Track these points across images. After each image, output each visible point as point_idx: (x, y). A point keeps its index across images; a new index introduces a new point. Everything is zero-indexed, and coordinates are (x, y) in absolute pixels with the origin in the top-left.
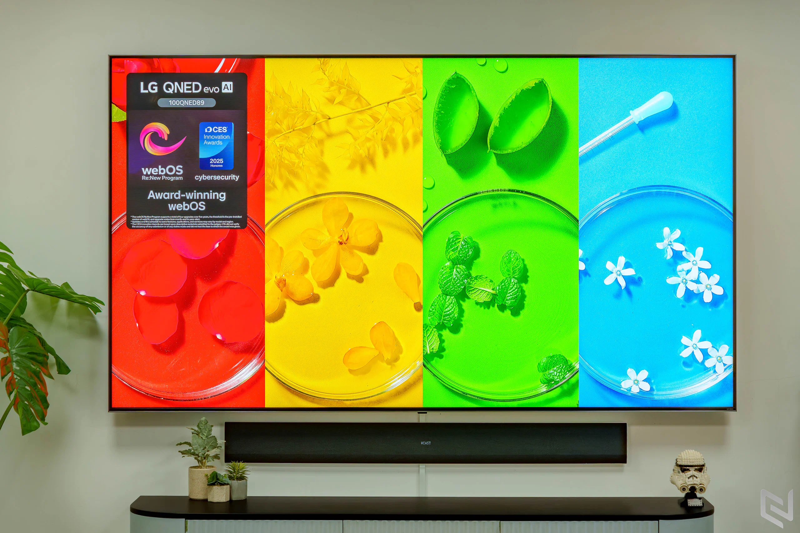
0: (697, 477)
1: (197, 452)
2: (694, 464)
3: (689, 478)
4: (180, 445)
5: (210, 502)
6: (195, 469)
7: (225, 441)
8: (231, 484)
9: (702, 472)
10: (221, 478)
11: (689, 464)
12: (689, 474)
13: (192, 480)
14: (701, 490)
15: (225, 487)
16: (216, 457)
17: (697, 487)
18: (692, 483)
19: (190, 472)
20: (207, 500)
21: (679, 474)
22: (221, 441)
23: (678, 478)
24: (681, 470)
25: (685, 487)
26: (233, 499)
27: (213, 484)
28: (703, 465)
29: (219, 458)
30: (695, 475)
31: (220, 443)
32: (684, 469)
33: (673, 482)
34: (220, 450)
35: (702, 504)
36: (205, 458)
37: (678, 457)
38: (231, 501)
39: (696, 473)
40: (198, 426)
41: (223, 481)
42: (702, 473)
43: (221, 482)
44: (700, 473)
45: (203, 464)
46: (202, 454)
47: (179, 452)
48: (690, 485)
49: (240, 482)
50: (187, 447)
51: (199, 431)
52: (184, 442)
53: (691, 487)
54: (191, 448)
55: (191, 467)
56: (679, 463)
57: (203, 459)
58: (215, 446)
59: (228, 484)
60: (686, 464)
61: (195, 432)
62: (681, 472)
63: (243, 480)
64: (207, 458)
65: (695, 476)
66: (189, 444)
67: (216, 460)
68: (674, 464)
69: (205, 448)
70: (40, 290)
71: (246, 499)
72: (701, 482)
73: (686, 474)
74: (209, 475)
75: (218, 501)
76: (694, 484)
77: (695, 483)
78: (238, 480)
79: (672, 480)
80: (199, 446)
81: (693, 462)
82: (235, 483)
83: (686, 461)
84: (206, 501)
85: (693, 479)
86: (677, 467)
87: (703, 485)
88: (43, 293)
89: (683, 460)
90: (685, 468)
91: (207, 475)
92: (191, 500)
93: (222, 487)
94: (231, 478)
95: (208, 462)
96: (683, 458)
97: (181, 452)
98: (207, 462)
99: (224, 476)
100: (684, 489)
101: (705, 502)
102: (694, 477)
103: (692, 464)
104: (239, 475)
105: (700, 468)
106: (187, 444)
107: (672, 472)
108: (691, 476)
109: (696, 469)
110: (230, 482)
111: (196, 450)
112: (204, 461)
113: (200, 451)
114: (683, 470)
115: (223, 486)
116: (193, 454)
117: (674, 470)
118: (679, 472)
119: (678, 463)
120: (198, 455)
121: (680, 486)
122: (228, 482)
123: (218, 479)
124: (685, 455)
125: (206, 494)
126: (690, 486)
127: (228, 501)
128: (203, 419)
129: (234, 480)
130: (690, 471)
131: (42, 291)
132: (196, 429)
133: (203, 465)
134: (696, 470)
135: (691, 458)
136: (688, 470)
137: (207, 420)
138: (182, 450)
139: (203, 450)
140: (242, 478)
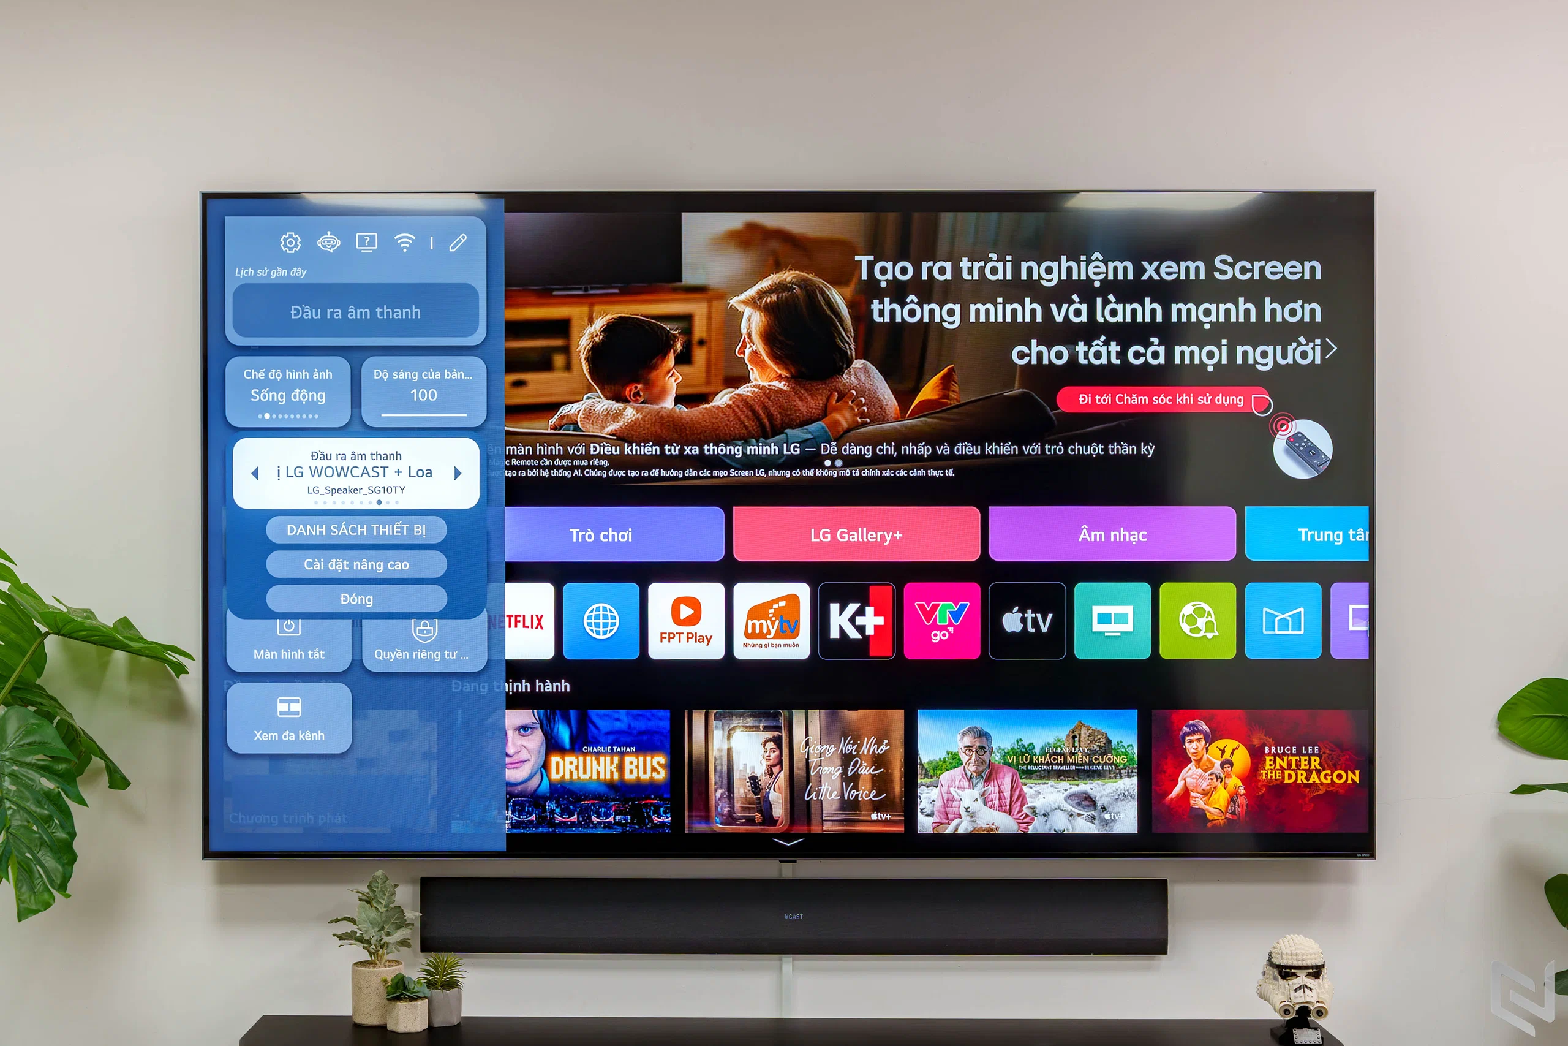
0: (1311, 990)
1: (366, 937)
2: (1305, 964)
3: (1296, 991)
4: (336, 922)
5: (391, 1031)
6: (363, 969)
7: (421, 914)
8: (432, 996)
9: (1321, 978)
10: (411, 986)
11: (1296, 963)
12: (1296, 982)
13: (357, 988)
14: (1320, 1013)
15: (419, 1003)
16: (404, 943)
17: (1312, 1009)
18: (1302, 1000)
19: (354, 972)
20: (386, 1027)
21: (1276, 983)
22: (413, 914)
23: (1274, 989)
24: (1280, 973)
25: (1290, 1008)
26: (436, 1026)
27: (398, 999)
28: (1323, 966)
29: (409, 946)
30: (1308, 985)
31: (412, 919)
32: (1285, 972)
33: (1263, 997)
34: (410, 931)
35: (1320, 1040)
36: (382, 947)
37: (1273, 950)
38: (431, 1028)
39: (1310, 982)
40: (370, 887)
41: (415, 992)
42: (1320, 981)
43: (412, 993)
44: (1316, 980)
45: (379, 958)
46: (377, 941)
47: (334, 935)
48: (1297, 1004)
49: (448, 992)
50: (348, 927)
51: (371, 895)
52: (343, 917)
53: (1300, 1008)
54: (354, 928)
55: (356, 964)
56: (1277, 960)
57: (379, 948)
58: (402, 924)
59: (425, 997)
60: (1290, 963)
61: (364, 898)
62: (1280, 978)
63: (455, 988)
64: (387, 946)
65: (1307, 987)
66: (353, 921)
67: (403, 949)
68: (1265, 962)
69: (383, 928)
70: (71, 634)
71: (459, 1023)
72: (1318, 997)
73: (1290, 982)
74: (389, 980)
75: (407, 1030)
76: (1306, 1003)
77: (1308, 1000)
78: (443, 989)
79: (1261, 992)
80: (371, 924)
81: (1303, 960)
82: (438, 994)
83: (1290, 957)
84: (383, 1027)
85: (1304, 992)
86: (1271, 968)
87: (1324, 1003)
88: (78, 639)
89: (1284, 957)
90: (1289, 971)
91: (385, 981)
92: (357, 1026)
93: (413, 1003)
94: (431, 985)
95: (388, 953)
96: (1284, 952)
97: (338, 937)
98: (386, 953)
99: (418, 983)
100: (1286, 1012)
101: (1326, 1036)
102: (1306, 989)
103: (1300, 964)
104: (448, 978)
105: (1316, 972)
106: (350, 921)
107: (1261, 976)
108: (1300, 988)
109: (1308, 972)
110: (428, 992)
111: (366, 931)
112: (381, 952)
113: (374, 934)
114: (1283, 974)
115: (415, 1002)
116: (361, 940)
117: (1264, 973)
118: (1275, 979)
119: (1273, 960)
120: (369, 942)
121: (1278, 1006)
122: (424, 993)
123: (405, 988)
124: (1287, 945)
125: (384, 1016)
126: (1297, 1007)
127: (424, 1030)
128: (379, 873)
129: (437, 989)
130: (1297, 977)
131: (75, 635)
132: (367, 890)
133: (377, 959)
134: (1309, 975)
135: (1299, 952)
136: (1294, 975)
137: (386, 876)
138: (339, 933)
139: (379, 931)
140: (452, 984)
